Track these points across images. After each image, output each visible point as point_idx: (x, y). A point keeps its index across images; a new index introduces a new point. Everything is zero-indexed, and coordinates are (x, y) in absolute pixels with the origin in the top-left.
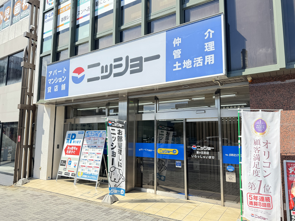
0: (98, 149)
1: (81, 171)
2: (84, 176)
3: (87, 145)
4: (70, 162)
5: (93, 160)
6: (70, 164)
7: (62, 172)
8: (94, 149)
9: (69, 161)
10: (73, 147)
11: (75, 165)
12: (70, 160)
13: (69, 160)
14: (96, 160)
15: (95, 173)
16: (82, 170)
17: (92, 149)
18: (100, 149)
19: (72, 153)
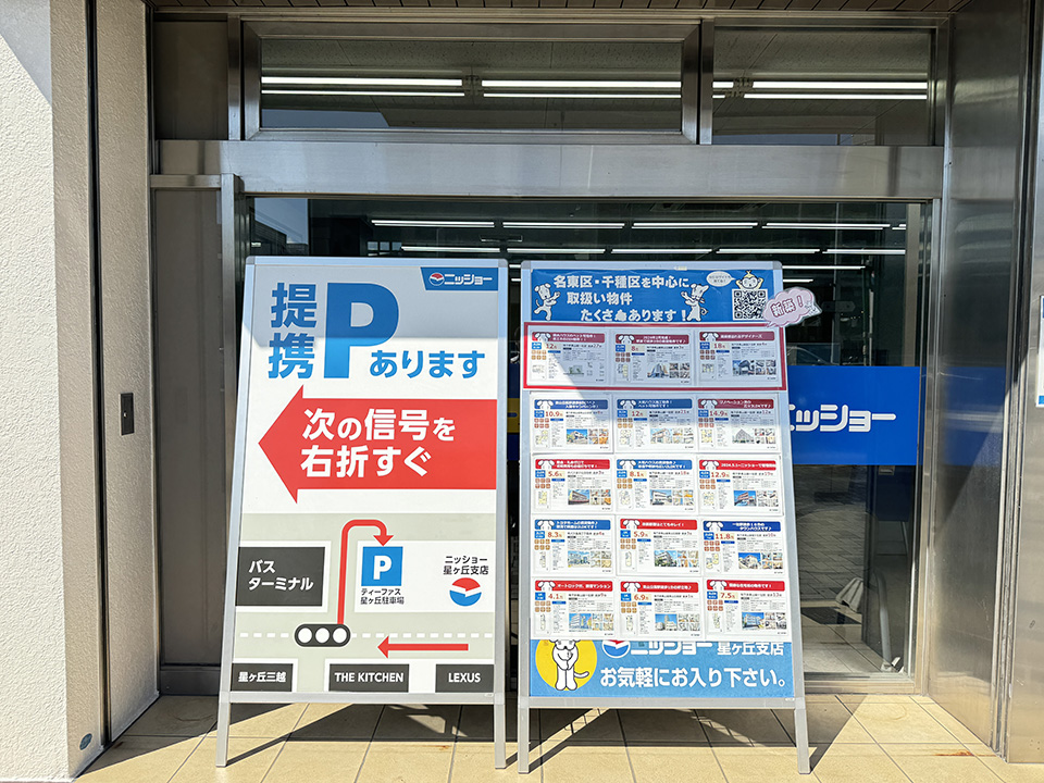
0: (730, 431)
1: (566, 635)
2: (625, 673)
3: (574, 395)
4: (382, 565)
5: (691, 525)
6: (393, 577)
7: (288, 668)
8: (671, 427)
9: (369, 554)
10: (389, 414)
11: (470, 584)
12: (383, 538)
13: (364, 539)
14: (729, 526)
15: (750, 636)
16: (585, 621)
17: (647, 428)
18: (749, 430)
19: (386, 469)
